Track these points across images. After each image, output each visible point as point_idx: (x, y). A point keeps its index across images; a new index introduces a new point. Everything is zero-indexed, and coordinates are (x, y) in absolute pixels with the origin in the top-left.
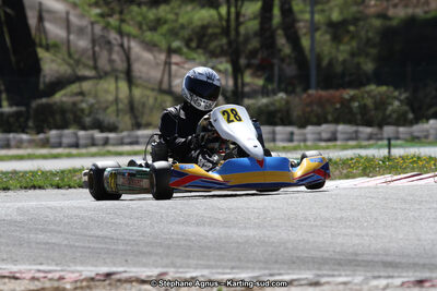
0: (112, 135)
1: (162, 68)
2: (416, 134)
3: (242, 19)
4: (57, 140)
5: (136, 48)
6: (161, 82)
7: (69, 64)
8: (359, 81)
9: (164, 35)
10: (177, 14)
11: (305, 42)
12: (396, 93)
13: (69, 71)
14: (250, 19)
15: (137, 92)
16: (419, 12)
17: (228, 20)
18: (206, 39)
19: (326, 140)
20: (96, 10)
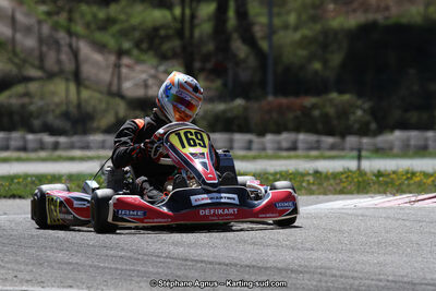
0: (62, 139)
1: (111, 70)
2: (380, 145)
3: (196, 21)
4: (4, 143)
5: (85, 49)
6: (110, 84)
7: (16, 64)
8: (319, 87)
9: (113, 36)
10: (128, 15)
11: (264, 45)
12: (359, 102)
13: (14, 70)
14: (204, 22)
16: (379, 17)
17: (182, 21)
18: (157, 41)
19: (288, 149)
20: (43, 8)
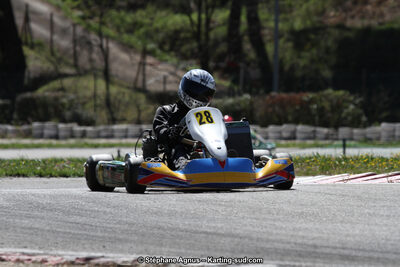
0: (89, 129)
1: (136, 67)
2: (369, 136)
3: (212, 25)
4: (40, 132)
5: (113, 49)
6: (136, 80)
7: (51, 62)
8: (317, 85)
9: (139, 38)
10: (152, 19)
11: (270, 48)
12: (352, 98)
13: (52, 68)
14: (219, 26)
15: (114, 90)
16: (374, 23)
17: (199, 26)
18: (178, 43)
19: (286, 139)
20: (78, 13)
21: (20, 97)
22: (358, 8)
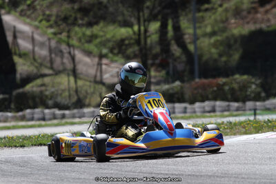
0: (67, 112)
1: (96, 67)
2: (268, 106)
3: (148, 34)
4: (31, 116)
5: (79, 55)
6: (96, 76)
7: (37, 67)
8: (227, 72)
9: (96, 46)
11: (191, 48)
12: (253, 80)
13: (35, 71)
14: (153, 34)
16: (264, 26)
17: (139, 35)
18: (124, 47)
19: (209, 112)
20: (51, 31)
21: (15, 93)
22: (251, 16)
